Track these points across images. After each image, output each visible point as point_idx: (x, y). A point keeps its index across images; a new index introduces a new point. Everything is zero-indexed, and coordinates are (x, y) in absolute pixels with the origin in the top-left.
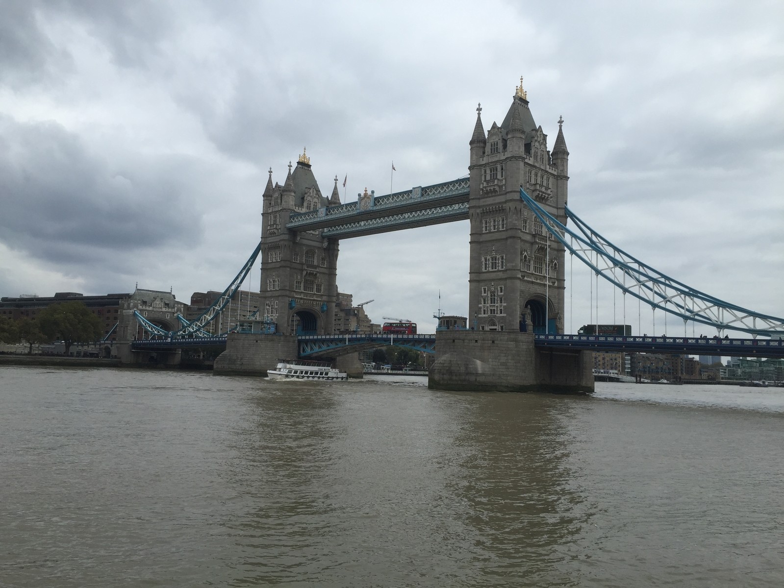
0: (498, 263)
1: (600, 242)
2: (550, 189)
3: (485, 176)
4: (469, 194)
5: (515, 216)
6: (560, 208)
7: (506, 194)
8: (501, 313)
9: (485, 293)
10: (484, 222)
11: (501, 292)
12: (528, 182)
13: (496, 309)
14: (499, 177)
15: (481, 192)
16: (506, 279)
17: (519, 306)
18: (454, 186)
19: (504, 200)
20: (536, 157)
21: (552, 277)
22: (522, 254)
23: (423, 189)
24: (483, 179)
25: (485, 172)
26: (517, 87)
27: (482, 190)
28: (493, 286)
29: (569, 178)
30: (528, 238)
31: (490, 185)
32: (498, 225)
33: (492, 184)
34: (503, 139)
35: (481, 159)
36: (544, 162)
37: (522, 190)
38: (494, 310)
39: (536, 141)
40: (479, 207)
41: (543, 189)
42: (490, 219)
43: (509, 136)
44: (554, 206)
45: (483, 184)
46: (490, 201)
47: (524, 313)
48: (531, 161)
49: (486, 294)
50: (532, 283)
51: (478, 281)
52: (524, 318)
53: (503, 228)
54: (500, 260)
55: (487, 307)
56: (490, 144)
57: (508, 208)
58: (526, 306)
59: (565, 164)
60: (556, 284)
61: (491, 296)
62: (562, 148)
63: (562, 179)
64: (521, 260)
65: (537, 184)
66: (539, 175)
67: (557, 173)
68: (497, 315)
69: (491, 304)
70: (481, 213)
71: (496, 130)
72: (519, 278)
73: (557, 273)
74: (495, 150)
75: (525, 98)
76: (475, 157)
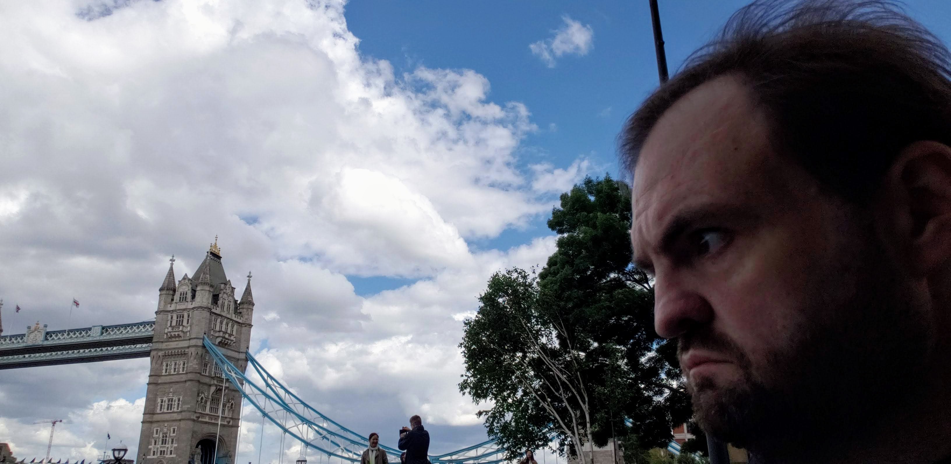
0: (174, 405)
1: (274, 385)
2: (233, 335)
3: (171, 322)
4: (152, 337)
5: (195, 360)
6: (242, 352)
7: (190, 339)
8: (171, 454)
9: (157, 434)
10: (164, 364)
11: (174, 432)
12: (213, 329)
13: (166, 450)
14: (185, 323)
15: (165, 336)
16: (180, 420)
17: (189, 447)
18: (138, 328)
19: (187, 345)
20: (223, 306)
21: (227, 416)
22: (198, 396)
23: (103, 328)
24: (169, 325)
25: (172, 318)
26: (212, 244)
27: (167, 334)
28: (166, 427)
29: (252, 326)
30: (207, 380)
31: (175, 330)
32: (179, 369)
33: (177, 330)
34: (192, 289)
35: (169, 305)
36: (231, 311)
37: (206, 336)
38: (164, 451)
39: (224, 293)
40: (161, 350)
41: (227, 336)
42: (171, 362)
43: (198, 288)
44: (236, 350)
45: (168, 328)
46: (173, 345)
47: (193, 453)
48: (218, 311)
49: (158, 436)
50: (206, 423)
51: (151, 422)
52: (193, 459)
53: (183, 371)
54: (177, 402)
55: (157, 449)
56: (179, 294)
57: (190, 353)
58: (197, 447)
59: (250, 313)
60: (231, 424)
61: (163, 437)
62: (249, 299)
63: (246, 326)
64: (198, 401)
65: (221, 331)
66: (224, 323)
67: (243, 321)
68: (167, 456)
69: (162, 446)
70: (163, 356)
71: (187, 281)
72: (194, 420)
73: (232, 413)
74: (183, 298)
75: (219, 253)
76: (162, 303)
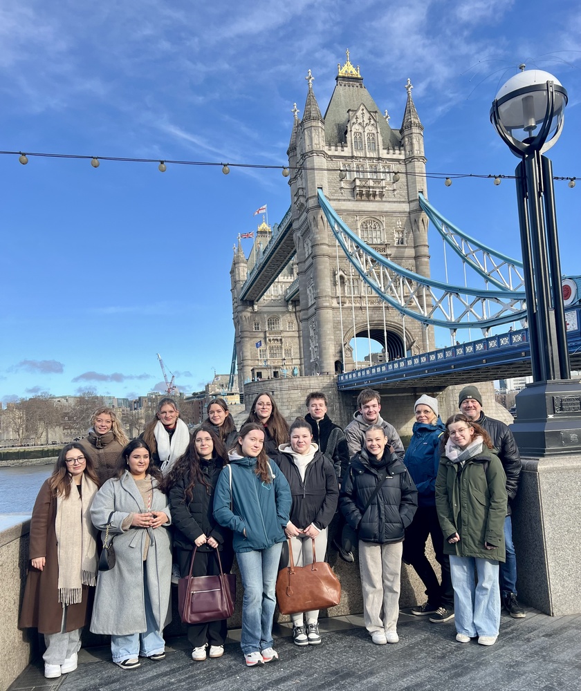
5: (315, 228)
6: (412, 201)
9: (312, 332)
10: (305, 245)
13: (317, 349)
20: (359, 144)
28: (314, 321)
36: (377, 147)
37: (320, 193)
40: (299, 229)
41: (370, 183)
48: (347, 152)
51: (307, 320)
52: (341, 356)
57: (309, 220)
63: (410, 162)
64: (333, 282)
67: (405, 155)
